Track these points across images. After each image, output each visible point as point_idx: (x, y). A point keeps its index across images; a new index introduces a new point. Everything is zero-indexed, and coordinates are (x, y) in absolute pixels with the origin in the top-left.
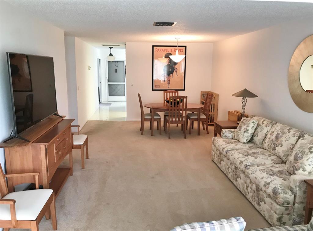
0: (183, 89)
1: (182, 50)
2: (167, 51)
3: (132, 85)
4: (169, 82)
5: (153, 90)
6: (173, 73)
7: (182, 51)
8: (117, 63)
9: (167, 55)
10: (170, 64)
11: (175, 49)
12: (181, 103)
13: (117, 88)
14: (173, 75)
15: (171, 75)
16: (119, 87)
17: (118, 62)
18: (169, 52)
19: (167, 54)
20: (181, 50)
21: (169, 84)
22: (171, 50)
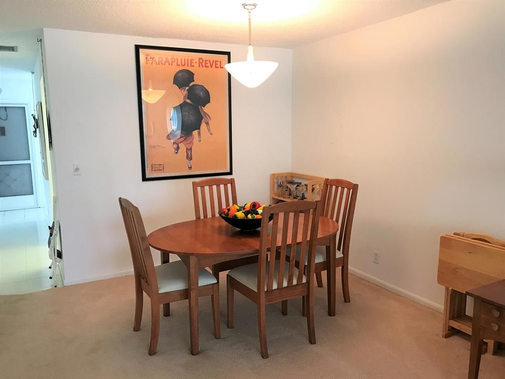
0: (228, 171)
1: (219, 63)
2: (179, 63)
3: (77, 169)
4: (189, 152)
5: (145, 179)
6: (199, 128)
7: (218, 65)
8: (3, 111)
9: (180, 74)
10: (188, 101)
11: (200, 59)
12: (270, 221)
13: (8, 175)
14: (199, 134)
15: (195, 133)
16: (14, 173)
17: (5, 107)
18: (186, 68)
19: (180, 71)
20: (216, 64)
21: (191, 159)
22: (191, 63)
